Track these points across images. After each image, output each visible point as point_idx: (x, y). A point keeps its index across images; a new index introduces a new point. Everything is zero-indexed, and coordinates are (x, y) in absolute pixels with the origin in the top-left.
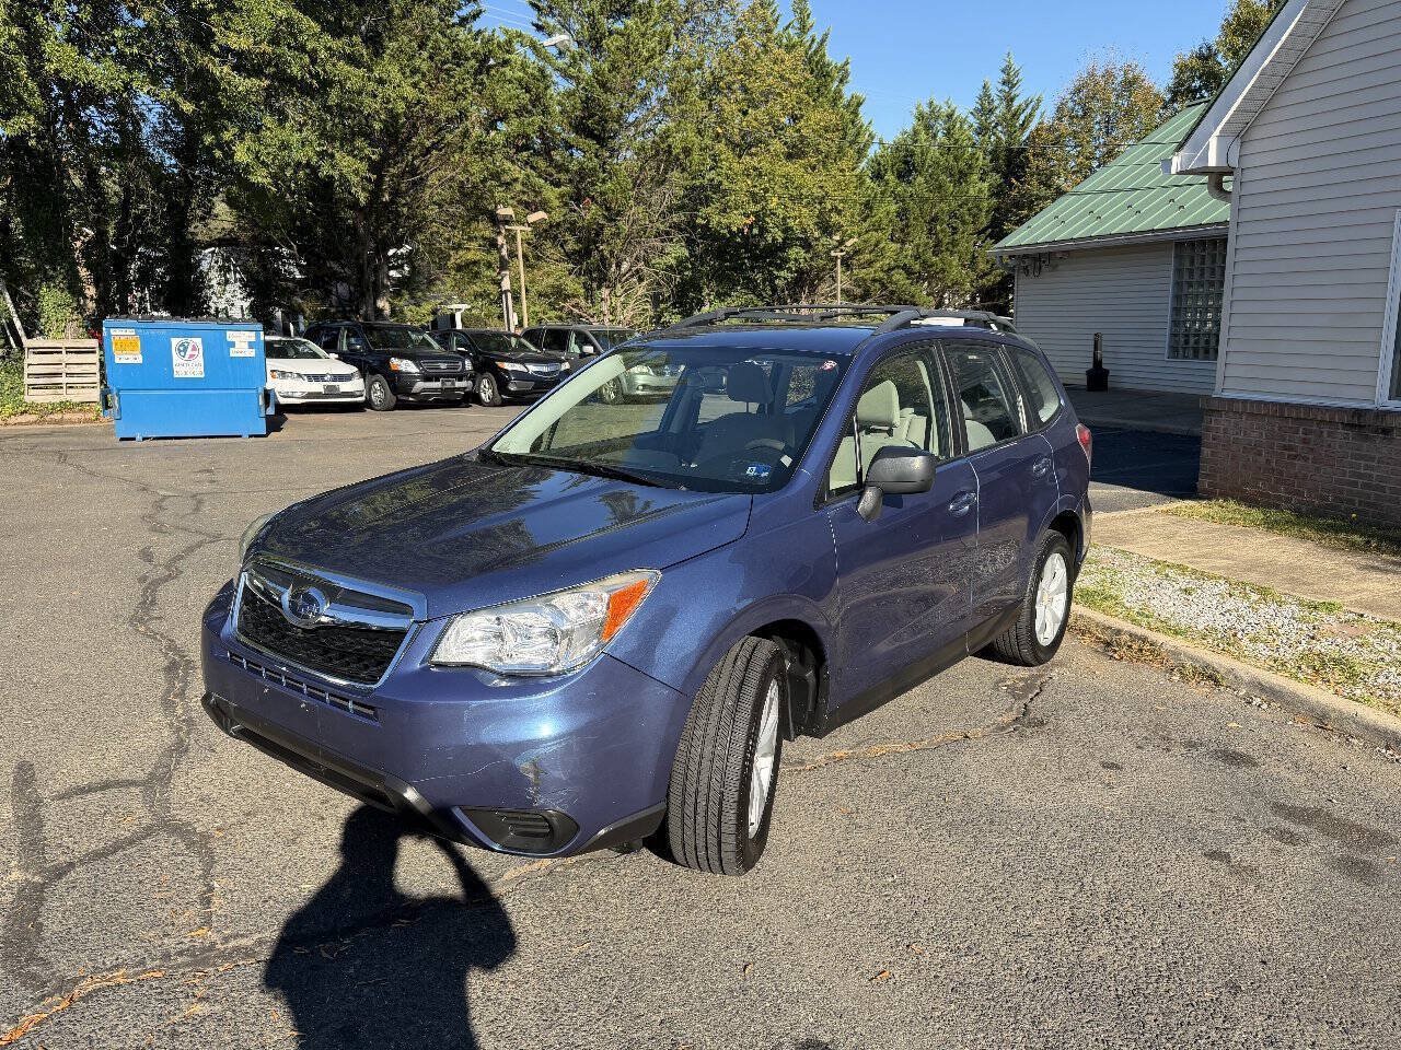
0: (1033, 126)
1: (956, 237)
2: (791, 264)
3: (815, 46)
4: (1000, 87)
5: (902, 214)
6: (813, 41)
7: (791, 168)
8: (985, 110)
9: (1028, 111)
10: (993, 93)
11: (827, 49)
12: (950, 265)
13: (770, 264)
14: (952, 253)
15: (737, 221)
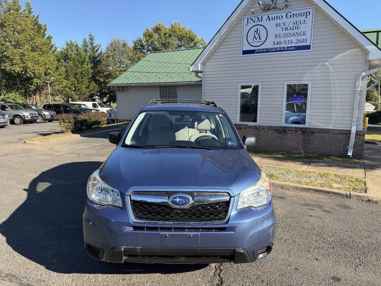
0: (99, 52)
1: (83, 79)
2: (34, 84)
3: (34, 18)
4: (89, 40)
5: (67, 71)
6: (34, 16)
7: (32, 54)
8: (85, 45)
9: (98, 47)
10: (87, 41)
11: (39, 19)
12: (83, 87)
13: (27, 83)
14: (83, 84)
15: (17, 69)
